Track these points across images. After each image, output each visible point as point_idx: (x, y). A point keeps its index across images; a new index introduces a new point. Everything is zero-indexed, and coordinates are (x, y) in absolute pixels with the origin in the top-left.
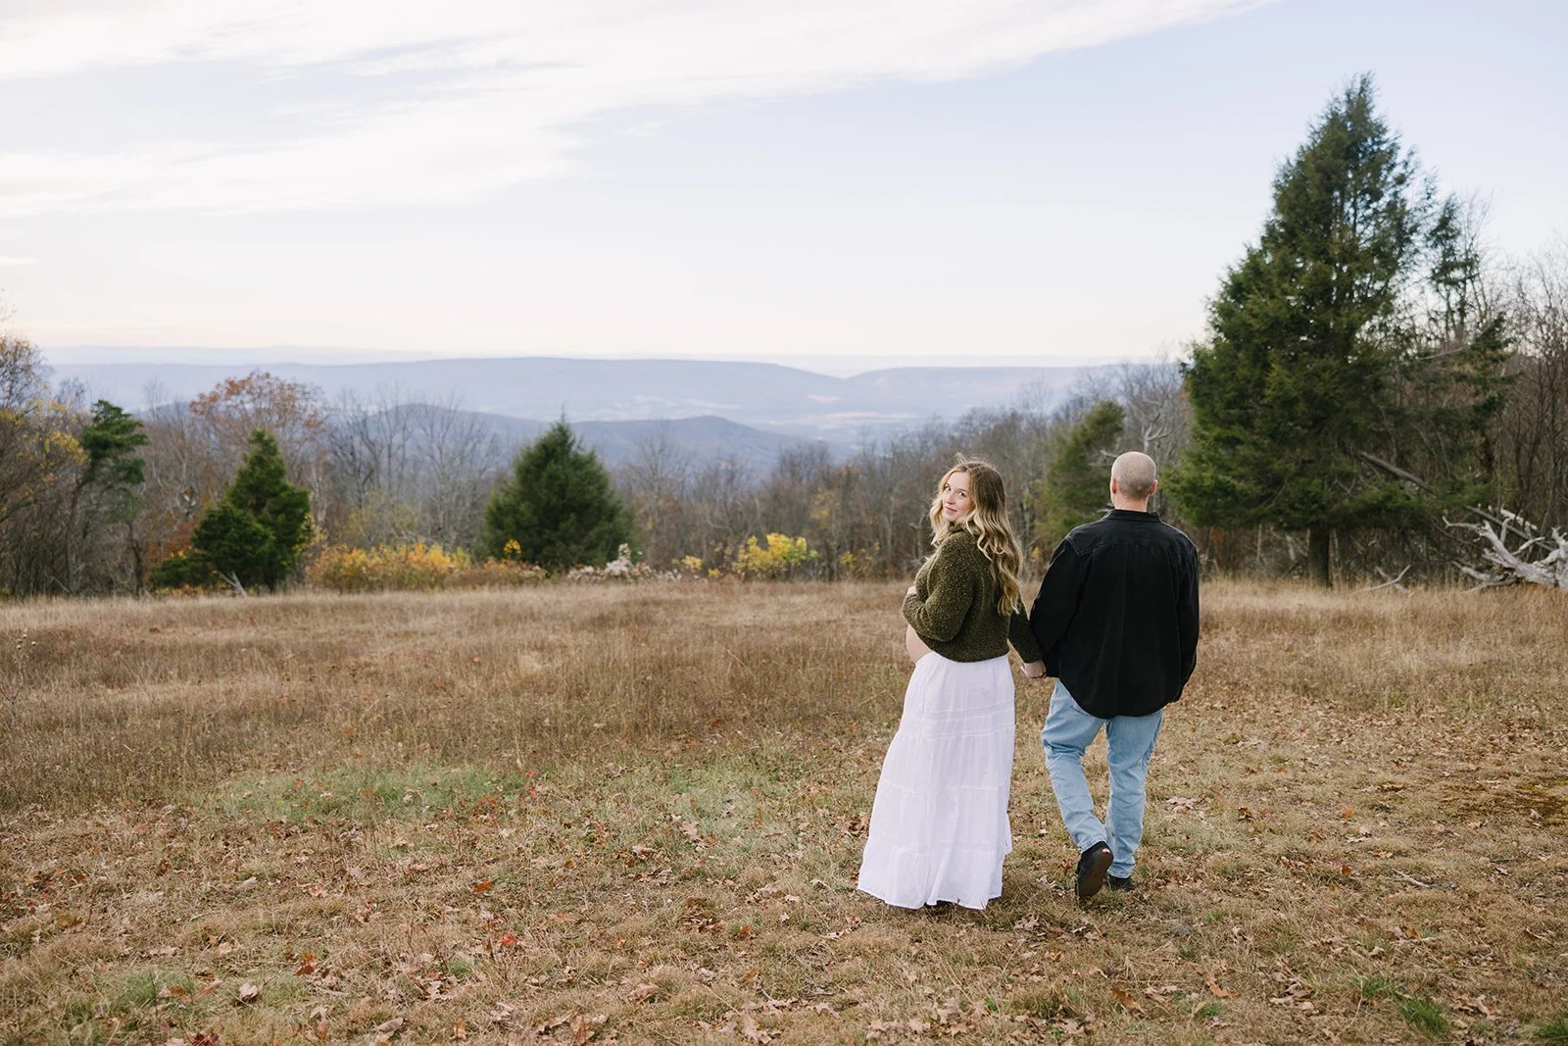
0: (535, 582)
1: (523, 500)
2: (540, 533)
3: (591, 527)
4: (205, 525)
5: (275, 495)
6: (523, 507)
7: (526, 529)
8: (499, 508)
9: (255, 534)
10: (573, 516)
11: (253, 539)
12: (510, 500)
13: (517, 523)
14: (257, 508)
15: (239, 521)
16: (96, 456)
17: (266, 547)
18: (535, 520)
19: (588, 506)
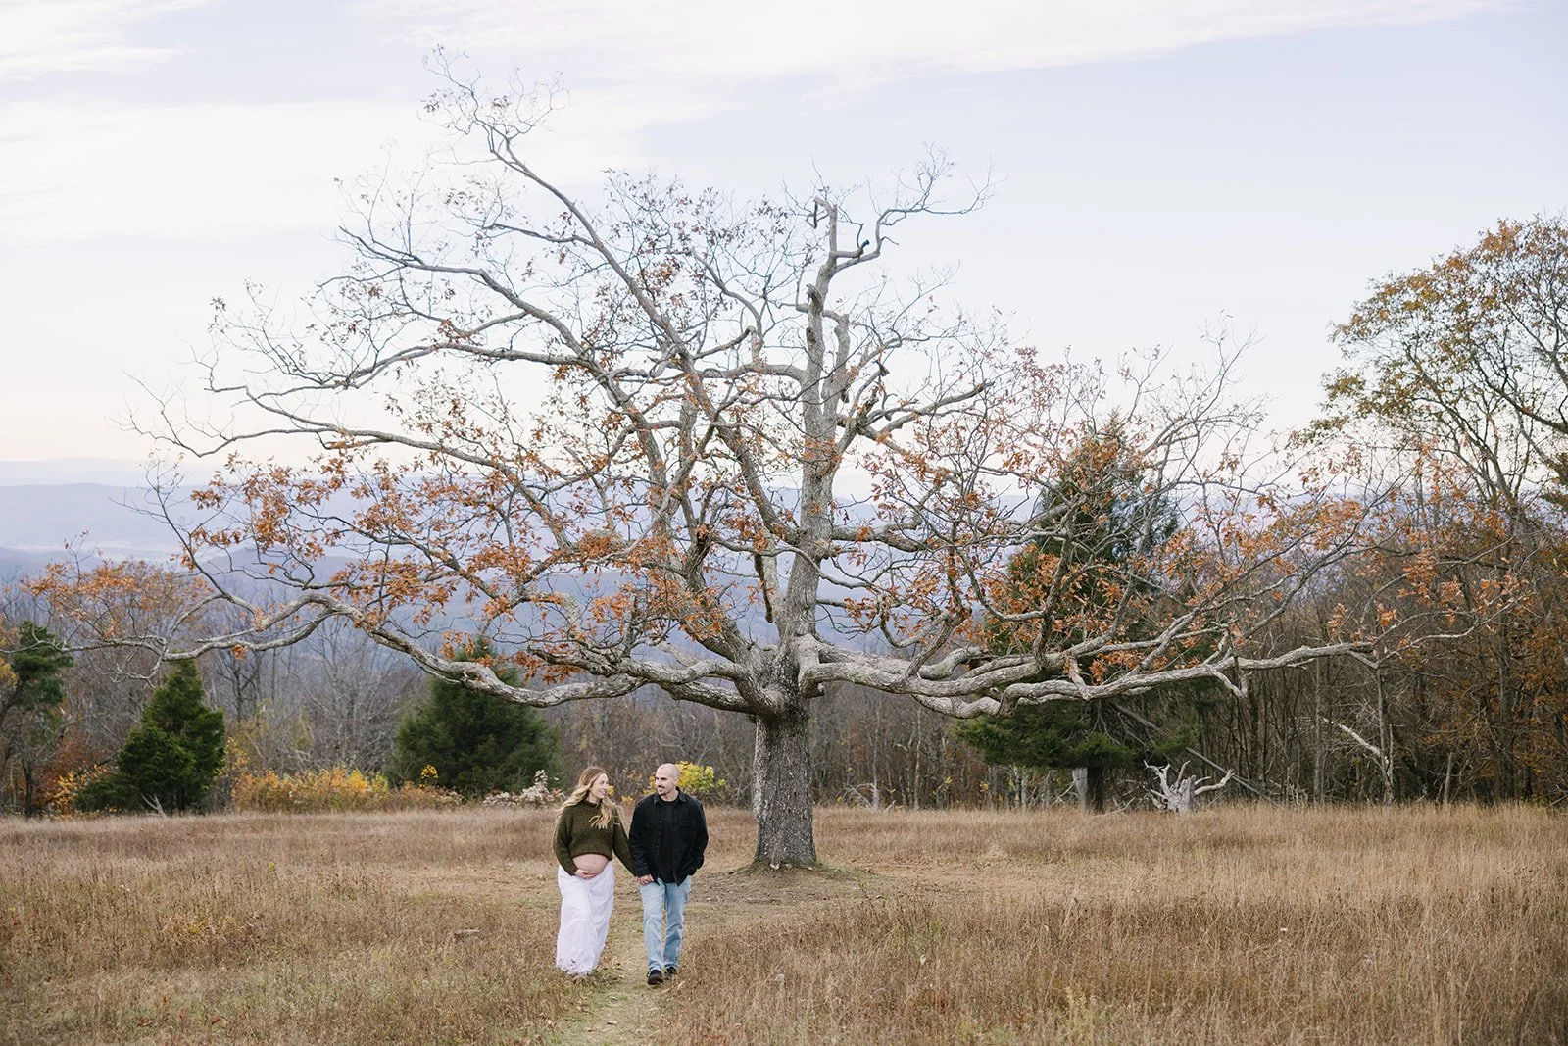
0: (453, 806)
1: (439, 720)
2: (456, 756)
3: (511, 750)
4: (130, 749)
5: (193, 717)
6: (438, 728)
7: (441, 751)
8: (412, 730)
9: (178, 757)
10: (492, 738)
11: (176, 762)
12: (425, 720)
13: (432, 745)
14: (176, 728)
15: (162, 744)
16: (23, 678)
17: (188, 770)
18: (451, 742)
19: (508, 726)
